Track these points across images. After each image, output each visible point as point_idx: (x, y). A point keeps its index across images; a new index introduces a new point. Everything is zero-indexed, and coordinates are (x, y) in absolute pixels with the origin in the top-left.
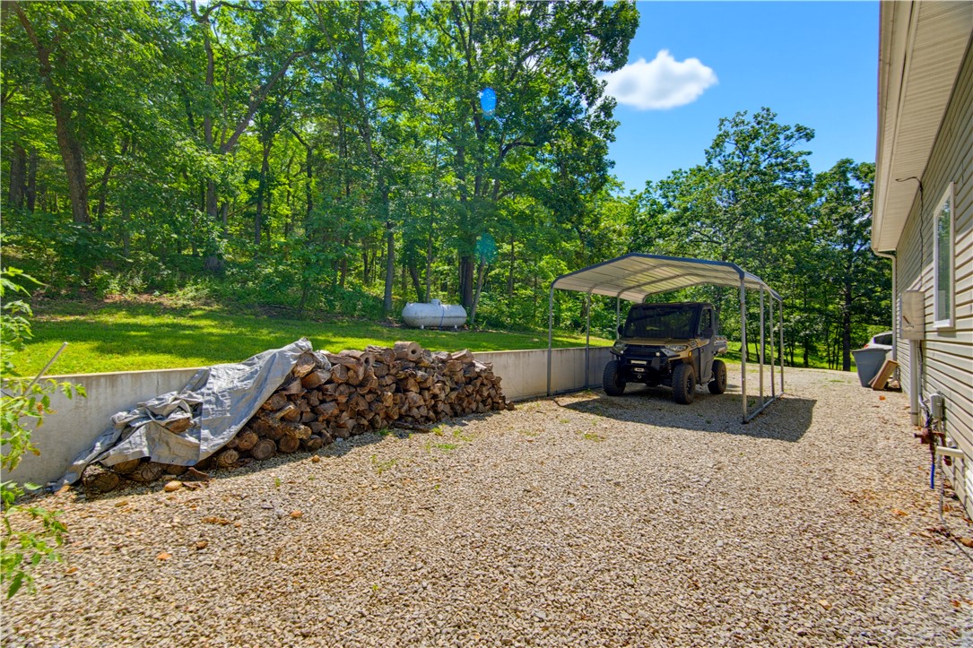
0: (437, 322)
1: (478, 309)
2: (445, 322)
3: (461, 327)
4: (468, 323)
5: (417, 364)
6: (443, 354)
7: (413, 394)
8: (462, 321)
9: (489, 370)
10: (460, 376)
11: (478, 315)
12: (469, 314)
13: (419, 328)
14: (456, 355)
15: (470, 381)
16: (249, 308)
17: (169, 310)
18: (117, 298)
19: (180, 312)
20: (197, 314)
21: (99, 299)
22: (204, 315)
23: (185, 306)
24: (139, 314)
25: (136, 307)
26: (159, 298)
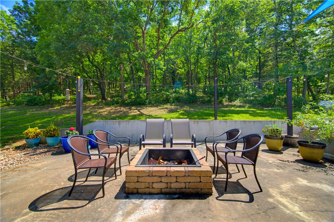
16: (256, 105)
17: (240, 107)
18: (225, 103)
19: (243, 107)
20: (247, 107)
21: (223, 104)
22: (249, 107)
23: (241, 105)
24: (236, 108)
25: (232, 106)
26: (233, 103)
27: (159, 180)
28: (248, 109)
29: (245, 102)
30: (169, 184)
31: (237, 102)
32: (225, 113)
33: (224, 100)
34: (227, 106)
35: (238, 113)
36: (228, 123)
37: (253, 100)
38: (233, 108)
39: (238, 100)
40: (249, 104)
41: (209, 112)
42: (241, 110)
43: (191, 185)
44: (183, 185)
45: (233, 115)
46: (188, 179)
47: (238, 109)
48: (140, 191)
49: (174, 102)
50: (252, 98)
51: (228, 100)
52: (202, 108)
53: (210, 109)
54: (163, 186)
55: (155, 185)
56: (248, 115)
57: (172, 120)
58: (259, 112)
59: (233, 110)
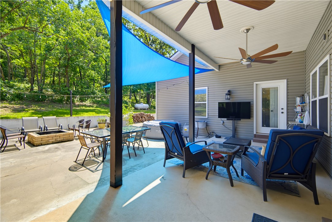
0: (142, 108)
1: (151, 104)
2: (144, 108)
3: (148, 109)
4: (149, 108)
5: (144, 115)
6: (147, 114)
7: (143, 118)
8: (148, 108)
9: (153, 116)
10: (149, 117)
11: (151, 106)
12: (149, 106)
13: (138, 109)
14: (148, 114)
15: (150, 117)
16: (102, 105)
17: (89, 106)
18: (77, 103)
19: (92, 107)
20: (94, 107)
21: (74, 104)
22: (97, 107)
23: (90, 105)
24: (86, 107)
25: (83, 106)
26: (84, 103)
27: (52, 138)
28: (96, 108)
29: (94, 103)
30: (56, 139)
31: (88, 103)
32: (77, 112)
33: (76, 100)
34: (78, 106)
35: (87, 111)
36: (79, 118)
37: (100, 101)
38: (84, 108)
39: (88, 101)
40: (97, 104)
41: (62, 111)
42: (90, 109)
43: (66, 138)
44: (62, 139)
45: (83, 113)
46: (65, 137)
47: (88, 108)
48: (43, 144)
49: (13, 100)
50: (100, 99)
51: (80, 100)
52: (53, 107)
53: (63, 108)
54: (54, 140)
55: (50, 141)
56: (94, 113)
57: (23, 118)
58: (103, 110)
59: (83, 109)
